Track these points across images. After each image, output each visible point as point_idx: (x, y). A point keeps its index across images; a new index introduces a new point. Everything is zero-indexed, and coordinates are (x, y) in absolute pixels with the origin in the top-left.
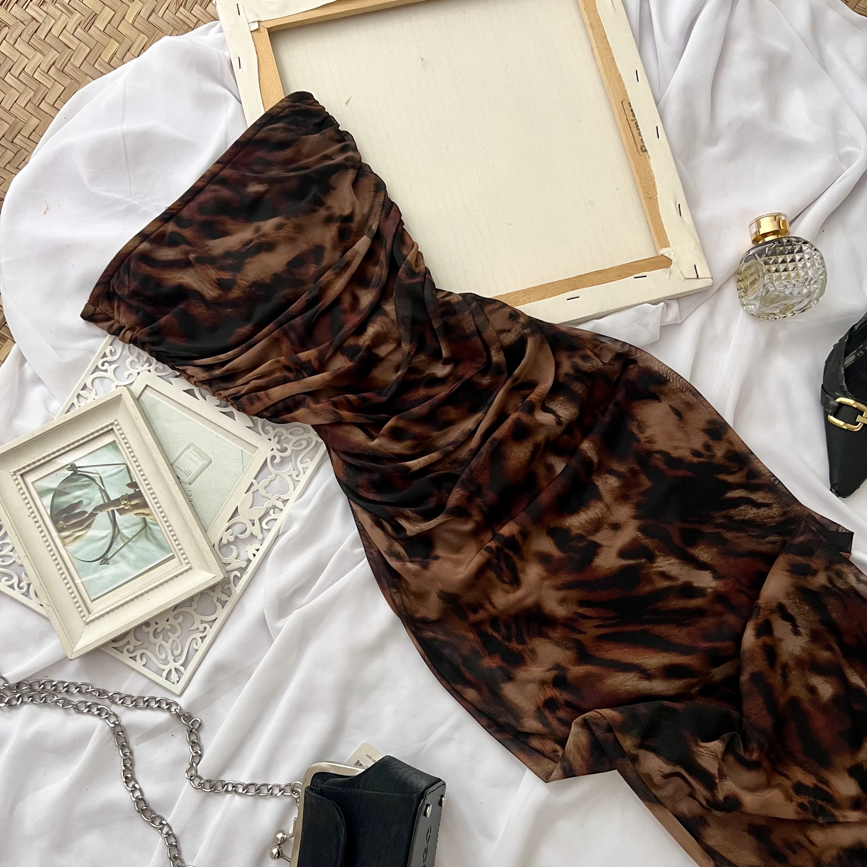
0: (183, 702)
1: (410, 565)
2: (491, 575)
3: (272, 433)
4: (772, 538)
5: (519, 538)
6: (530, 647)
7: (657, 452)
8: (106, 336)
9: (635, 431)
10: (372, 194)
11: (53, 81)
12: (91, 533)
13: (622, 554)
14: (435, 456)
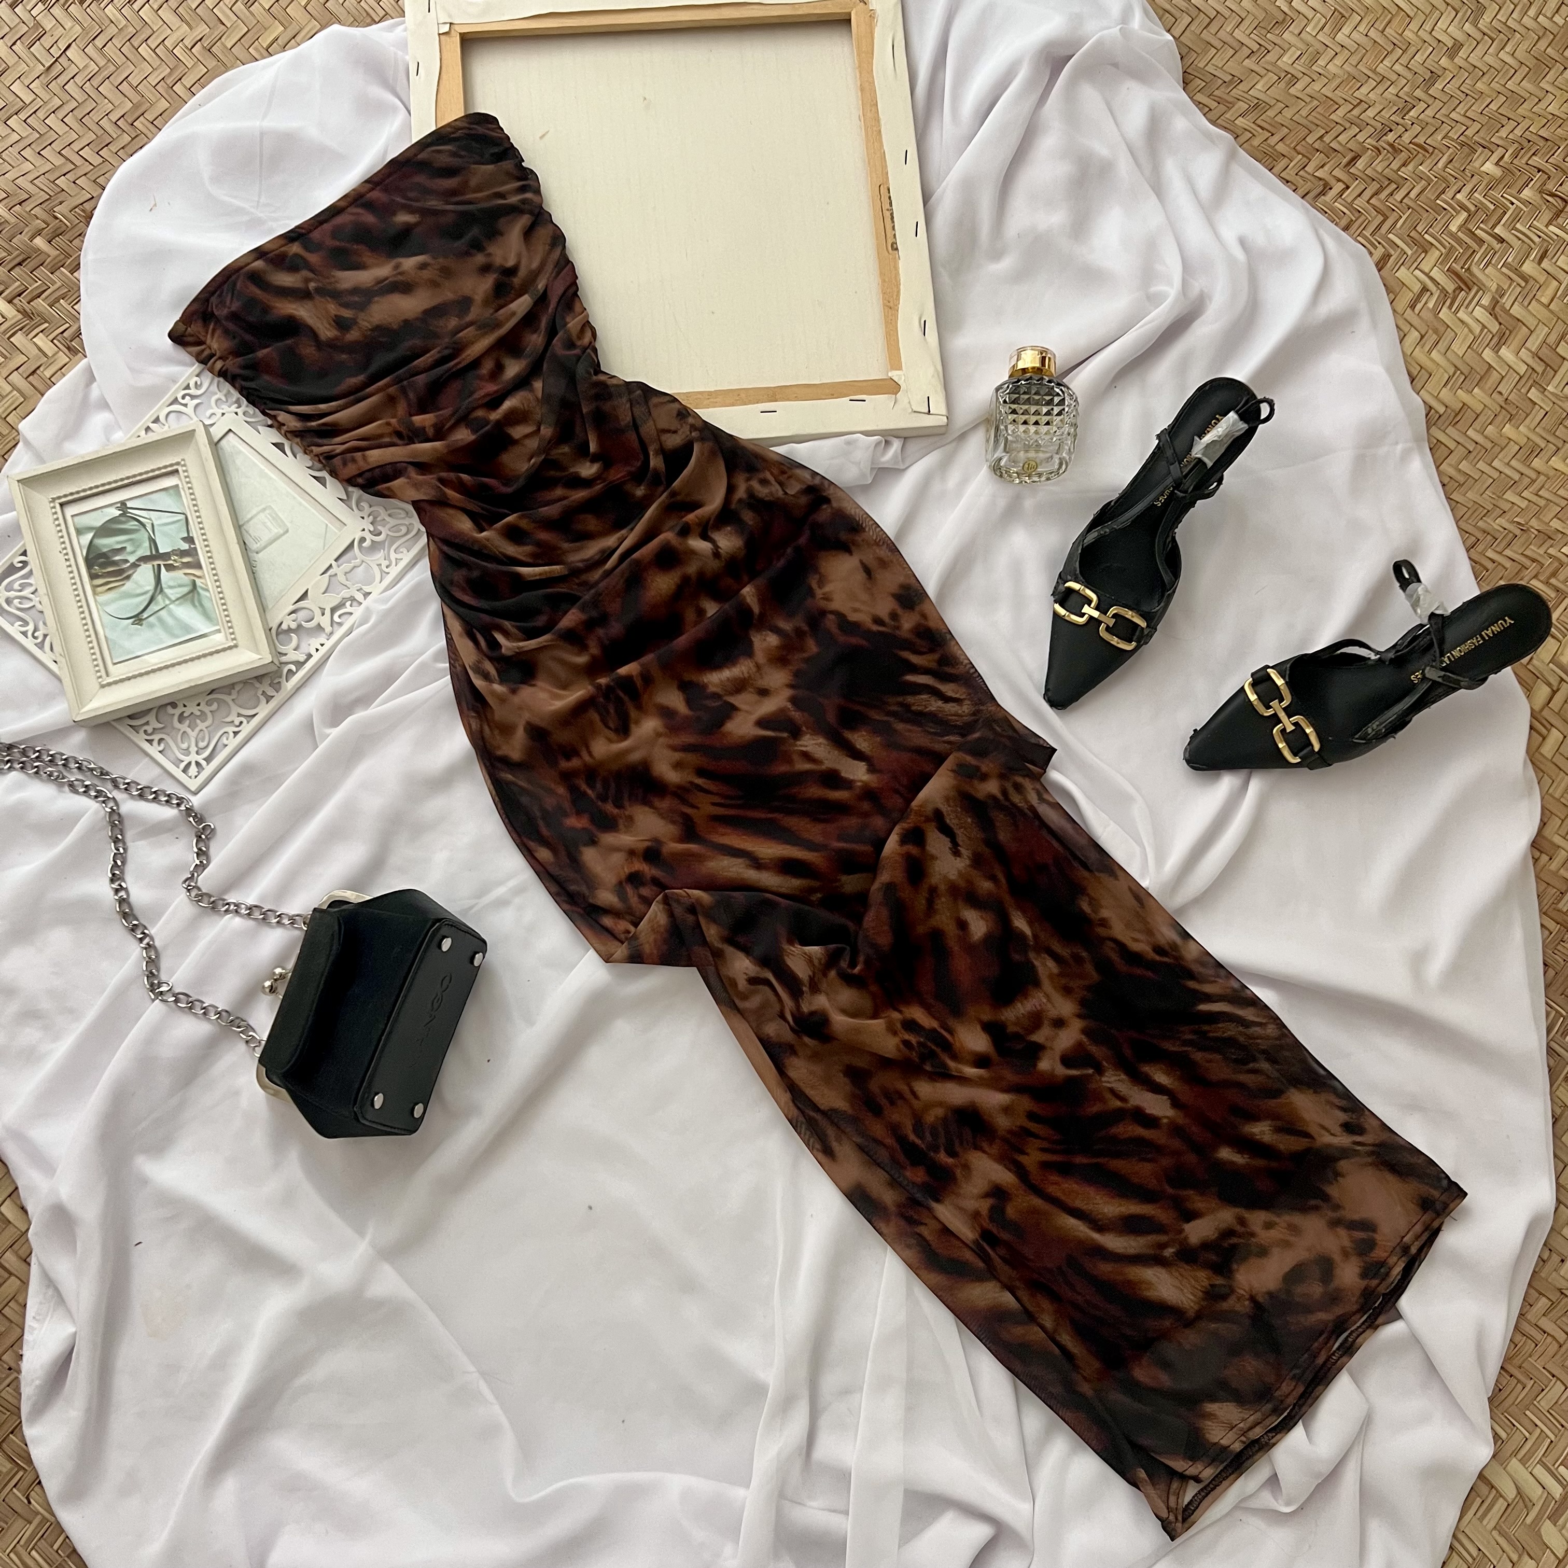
0: (196, 801)
1: (497, 687)
2: (595, 717)
3: (367, 509)
4: (952, 738)
5: (639, 683)
6: (627, 813)
7: (832, 612)
8: (193, 365)
9: (814, 585)
10: (547, 247)
11: (196, 60)
12: (128, 586)
13: (762, 723)
14: (557, 568)
